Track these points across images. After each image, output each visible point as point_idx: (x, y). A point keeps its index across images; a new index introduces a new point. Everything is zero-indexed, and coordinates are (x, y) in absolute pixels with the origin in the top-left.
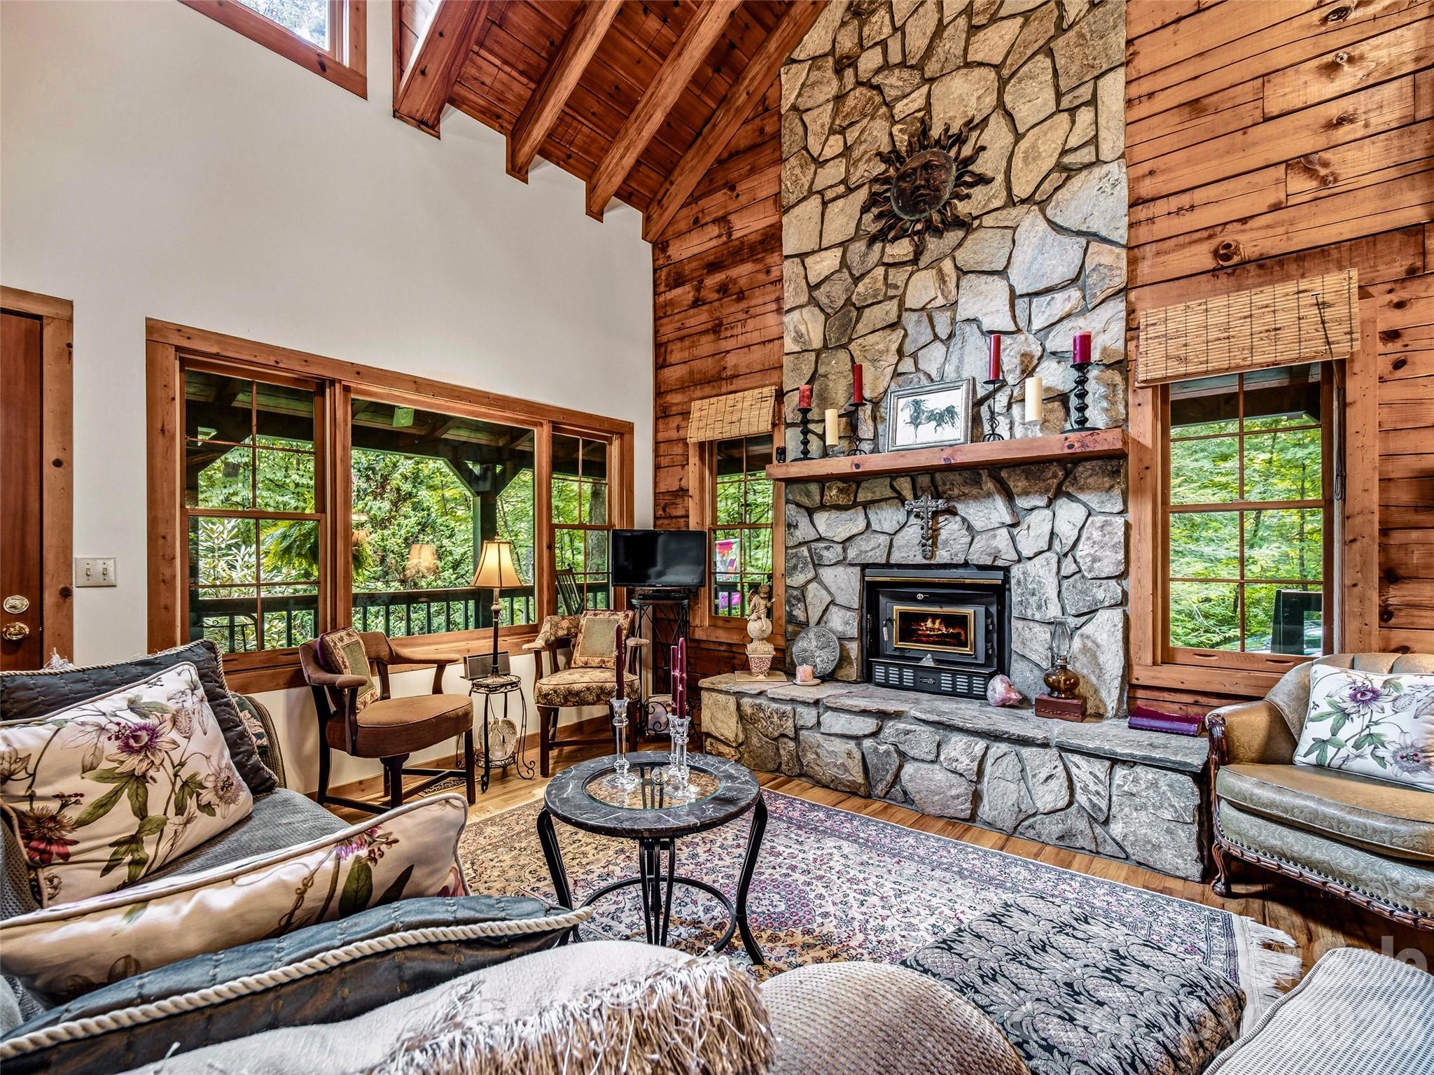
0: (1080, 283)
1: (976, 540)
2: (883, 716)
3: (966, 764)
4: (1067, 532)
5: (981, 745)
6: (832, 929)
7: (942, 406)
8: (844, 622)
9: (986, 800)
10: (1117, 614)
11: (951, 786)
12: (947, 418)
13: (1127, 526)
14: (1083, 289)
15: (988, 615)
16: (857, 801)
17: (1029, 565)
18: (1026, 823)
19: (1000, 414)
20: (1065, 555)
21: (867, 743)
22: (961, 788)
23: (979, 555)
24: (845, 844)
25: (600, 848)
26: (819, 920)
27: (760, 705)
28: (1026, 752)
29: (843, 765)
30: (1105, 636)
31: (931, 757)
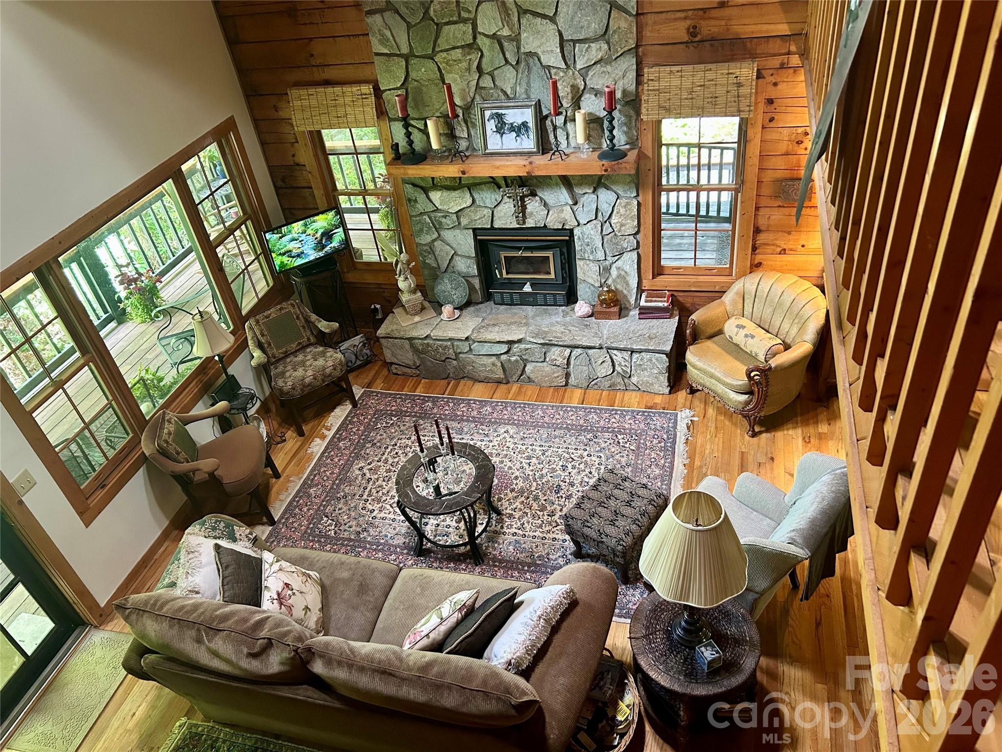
0: (607, 37)
1: (550, 213)
2: (511, 343)
3: (560, 361)
4: (606, 209)
5: (568, 350)
6: (522, 484)
7: (519, 121)
8: (467, 266)
9: (572, 376)
10: (634, 255)
11: (554, 373)
12: (523, 131)
13: (639, 204)
14: (608, 43)
15: (562, 254)
16: (503, 387)
17: (585, 228)
18: (593, 383)
19: (559, 128)
20: (606, 222)
21: (504, 357)
22: (560, 372)
23: (553, 223)
24: (509, 427)
25: (386, 479)
26: (515, 482)
27: (428, 344)
28: (591, 352)
29: (490, 370)
30: (628, 267)
31: (542, 360)
